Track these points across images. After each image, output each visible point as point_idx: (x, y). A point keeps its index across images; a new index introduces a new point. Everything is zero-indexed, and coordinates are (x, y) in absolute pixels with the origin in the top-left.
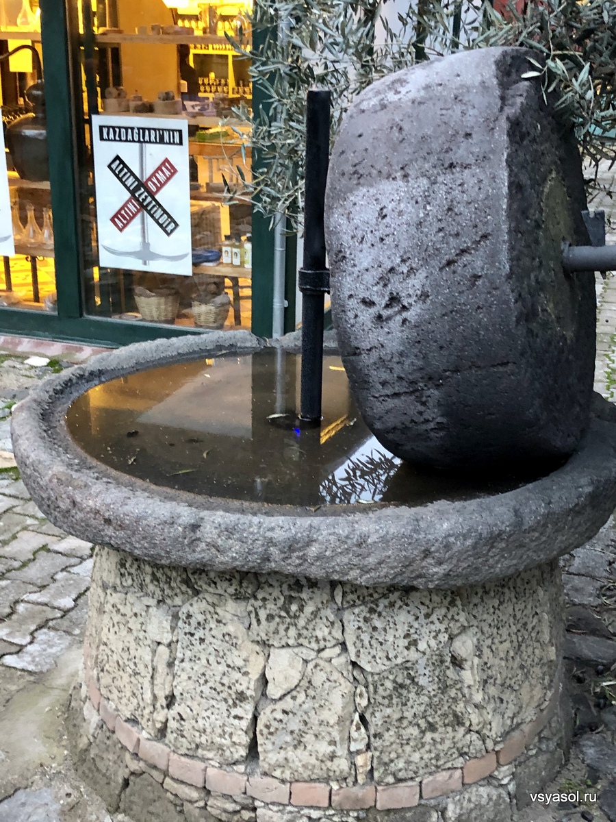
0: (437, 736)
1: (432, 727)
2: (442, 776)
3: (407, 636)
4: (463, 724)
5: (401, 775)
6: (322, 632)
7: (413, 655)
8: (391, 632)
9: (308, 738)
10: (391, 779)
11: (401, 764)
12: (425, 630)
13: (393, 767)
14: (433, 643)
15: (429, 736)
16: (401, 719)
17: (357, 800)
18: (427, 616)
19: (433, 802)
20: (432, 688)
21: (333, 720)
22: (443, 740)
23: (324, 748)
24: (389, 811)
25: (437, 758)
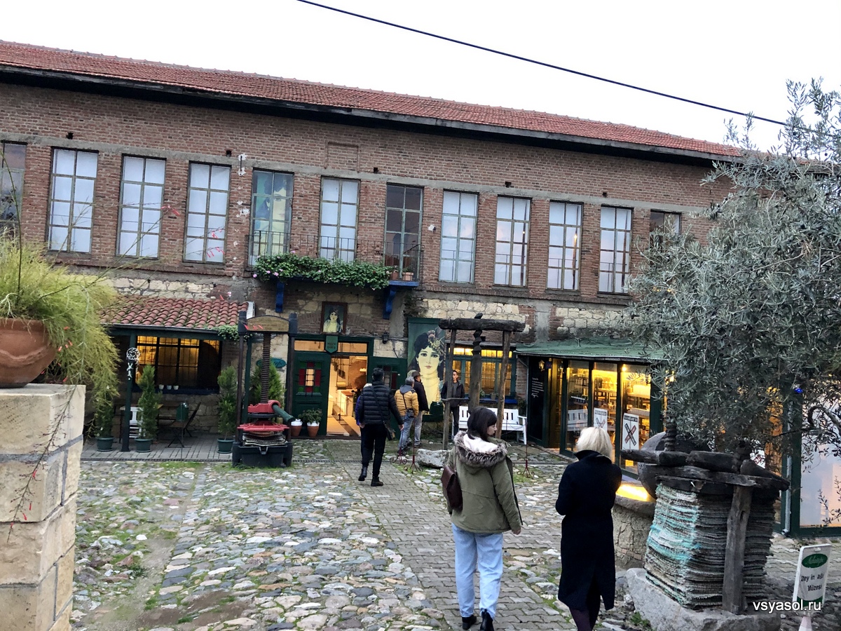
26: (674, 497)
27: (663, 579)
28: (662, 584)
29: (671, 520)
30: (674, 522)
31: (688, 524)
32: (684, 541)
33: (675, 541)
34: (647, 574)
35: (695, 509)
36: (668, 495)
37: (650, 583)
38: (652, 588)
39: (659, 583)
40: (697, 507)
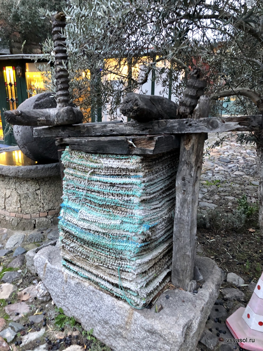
0: (33, 207)
1: (33, 205)
2: (35, 214)
3: (27, 189)
4: (39, 206)
5: (27, 213)
6: (12, 186)
7: (28, 192)
8: (24, 188)
9: (12, 205)
10: (25, 213)
11: (27, 211)
12: (31, 188)
13: (25, 211)
14: (32, 190)
15: (32, 207)
16: (26, 203)
17: (20, 216)
18: (31, 186)
19: (33, 218)
20: (32, 198)
21: (15, 202)
22: (35, 208)
23: (14, 207)
24: (25, 219)
25: (34, 210)
26: (95, 165)
27: (95, 272)
28: (93, 277)
29: (94, 195)
30: (101, 197)
31: (126, 198)
32: (122, 222)
33: (106, 222)
34: (65, 263)
35: (136, 177)
36: (84, 162)
37: (72, 274)
38: (77, 281)
39: (87, 275)
40: (141, 174)
